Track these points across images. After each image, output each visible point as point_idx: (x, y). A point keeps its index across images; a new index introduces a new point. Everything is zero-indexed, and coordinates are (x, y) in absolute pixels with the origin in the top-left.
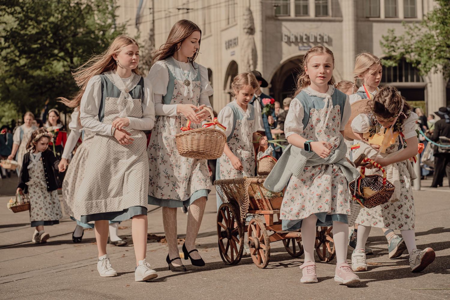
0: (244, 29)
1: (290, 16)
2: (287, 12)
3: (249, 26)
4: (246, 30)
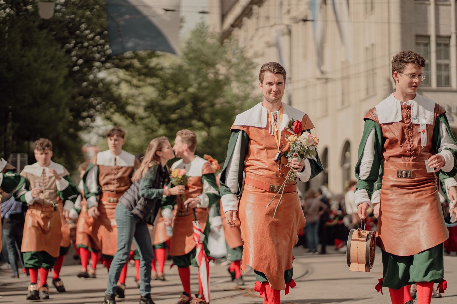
1: (430, 86)
2: (428, 82)
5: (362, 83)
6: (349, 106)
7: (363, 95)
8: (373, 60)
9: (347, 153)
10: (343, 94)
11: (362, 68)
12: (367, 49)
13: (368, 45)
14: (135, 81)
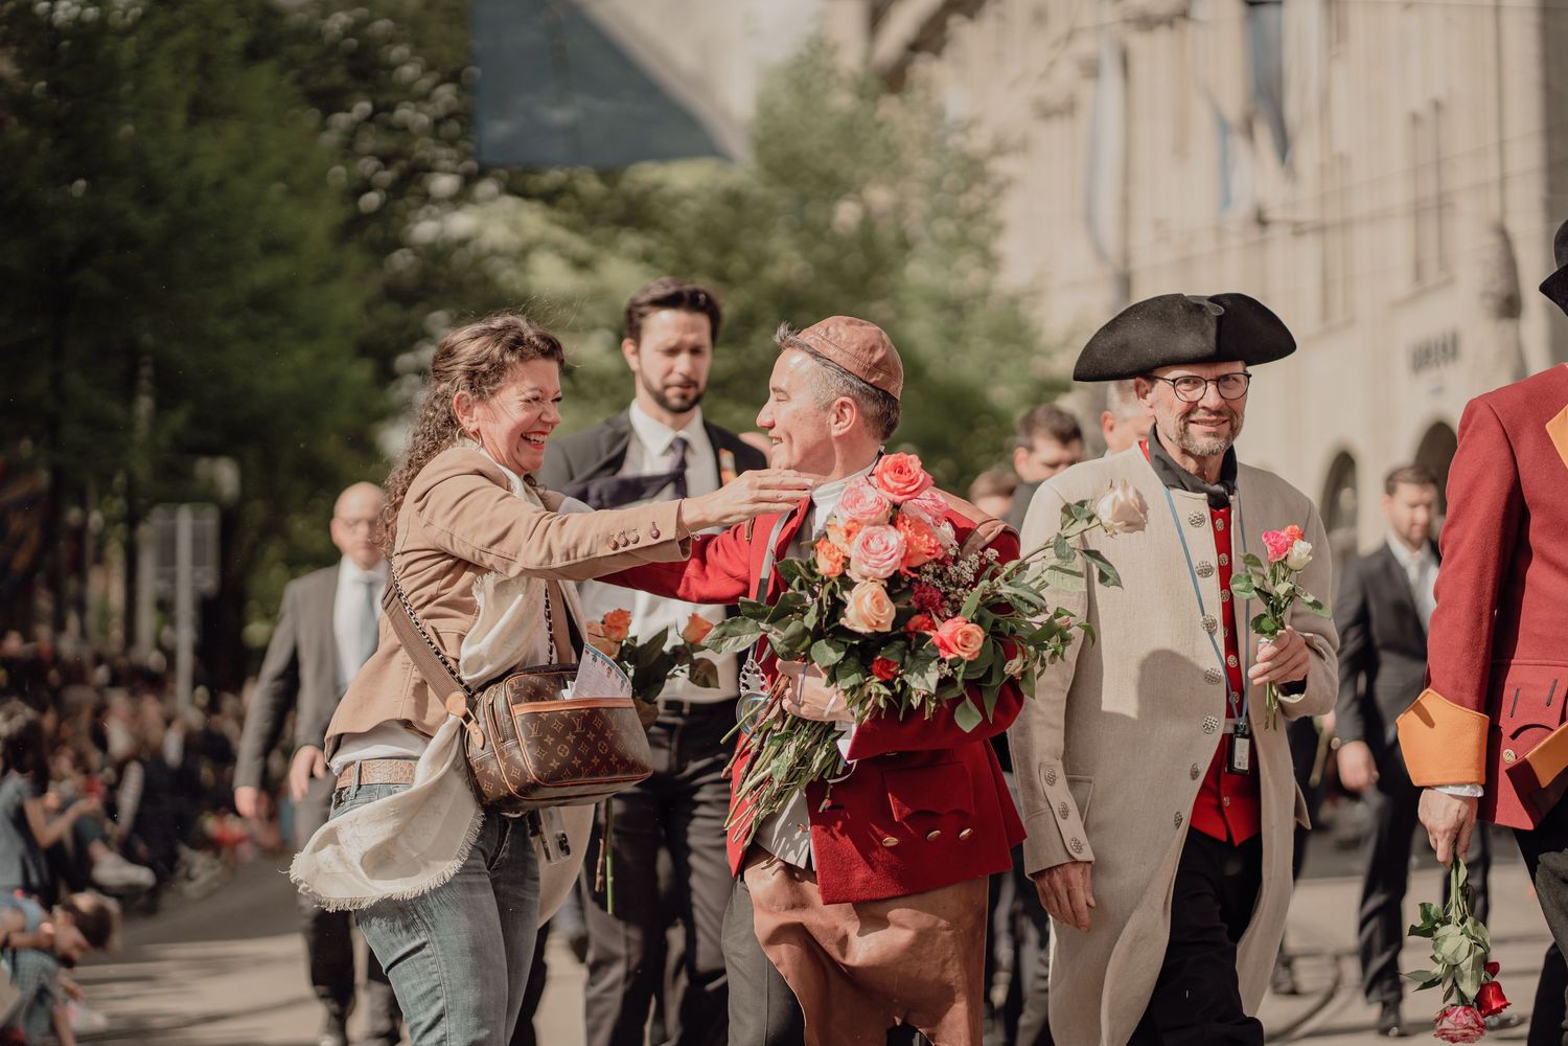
0: (1484, 295)
3: (1500, 286)
4: (1489, 302)
5: (1397, 241)
6: (1350, 322)
7: (1401, 284)
8: (1439, 163)
9: (1345, 495)
10: (1326, 284)
11: (1399, 194)
12: (1415, 119)
13: (1418, 102)
14: (580, 245)
